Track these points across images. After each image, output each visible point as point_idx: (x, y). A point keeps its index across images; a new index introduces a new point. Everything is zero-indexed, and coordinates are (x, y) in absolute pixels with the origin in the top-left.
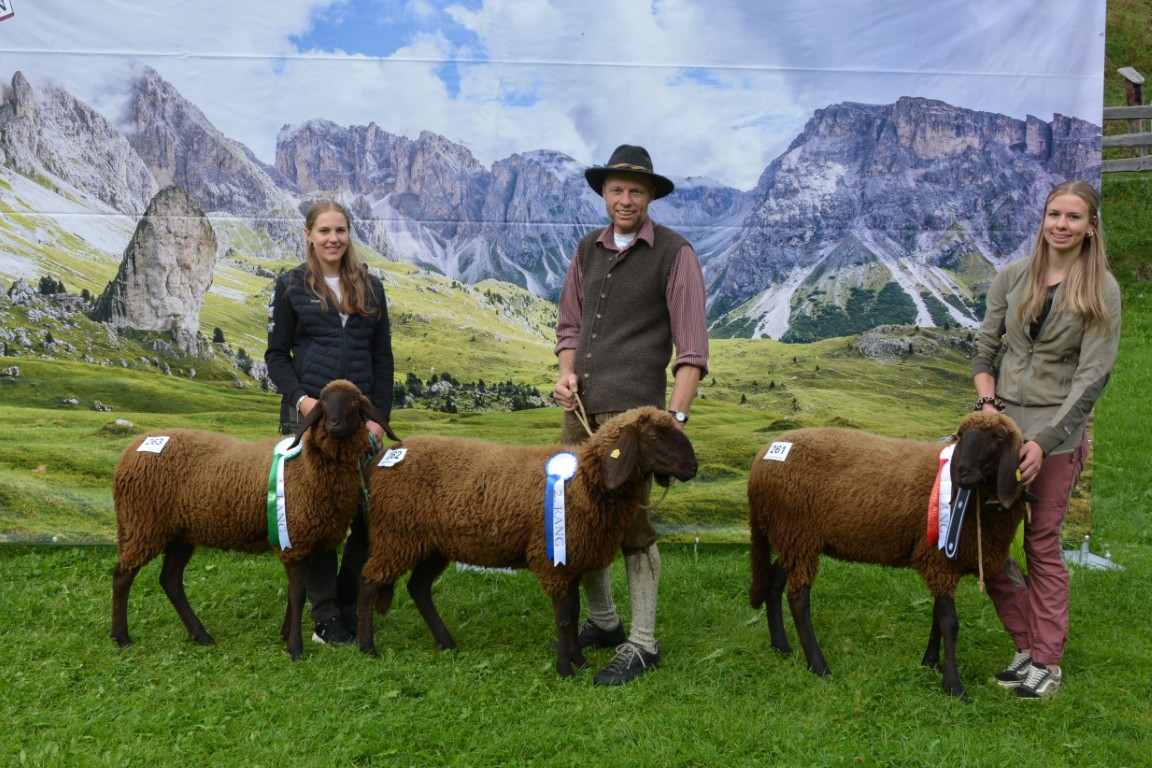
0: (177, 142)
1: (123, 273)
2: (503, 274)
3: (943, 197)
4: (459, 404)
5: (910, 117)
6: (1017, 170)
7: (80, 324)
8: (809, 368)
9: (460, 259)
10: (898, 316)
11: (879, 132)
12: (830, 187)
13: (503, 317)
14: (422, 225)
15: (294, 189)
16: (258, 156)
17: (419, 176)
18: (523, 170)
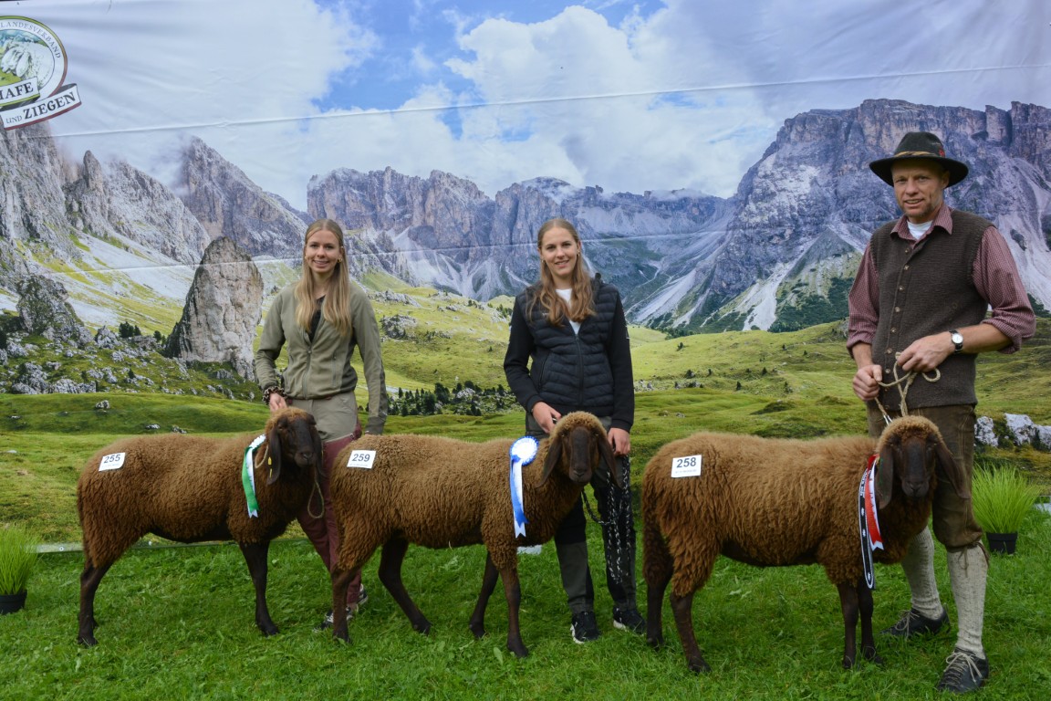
0: (223, 198)
1: (186, 315)
2: (513, 291)
4: (482, 408)
5: (875, 117)
6: (980, 157)
7: (155, 360)
8: (797, 354)
9: (474, 280)
11: (847, 134)
12: (805, 188)
14: (438, 253)
16: (292, 205)
17: (432, 210)
18: (523, 197)
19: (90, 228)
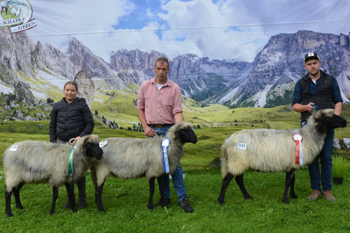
0: (82, 58)
5: (302, 36)
6: (338, 51)
8: (273, 115)
11: (292, 42)
12: (277, 60)
15: (116, 69)
16: (105, 61)
17: (151, 64)
18: (182, 60)
19: (39, 66)
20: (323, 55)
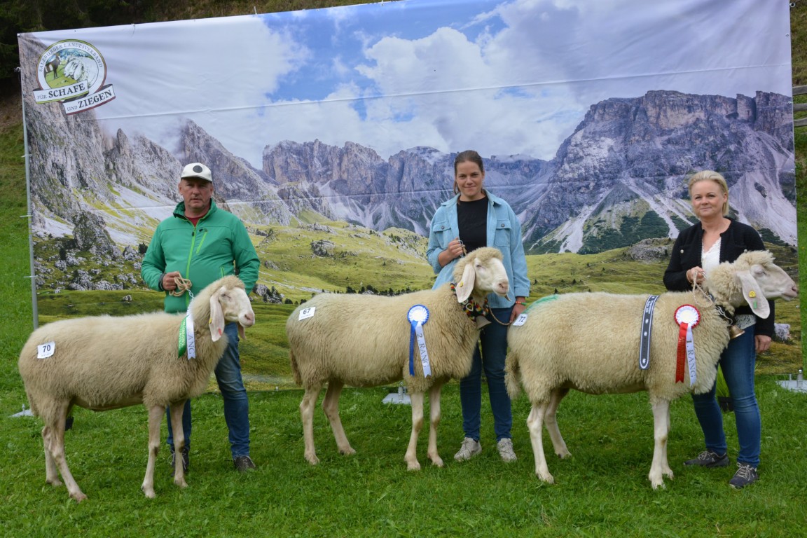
2: (400, 224)
3: (681, 153)
5: (655, 103)
6: (732, 131)
8: (597, 270)
9: (373, 216)
10: (656, 233)
11: (635, 115)
12: (604, 153)
13: (401, 250)
14: (350, 198)
15: (274, 183)
16: (253, 165)
17: (346, 169)
18: (408, 160)
19: (121, 180)
20: (701, 142)
